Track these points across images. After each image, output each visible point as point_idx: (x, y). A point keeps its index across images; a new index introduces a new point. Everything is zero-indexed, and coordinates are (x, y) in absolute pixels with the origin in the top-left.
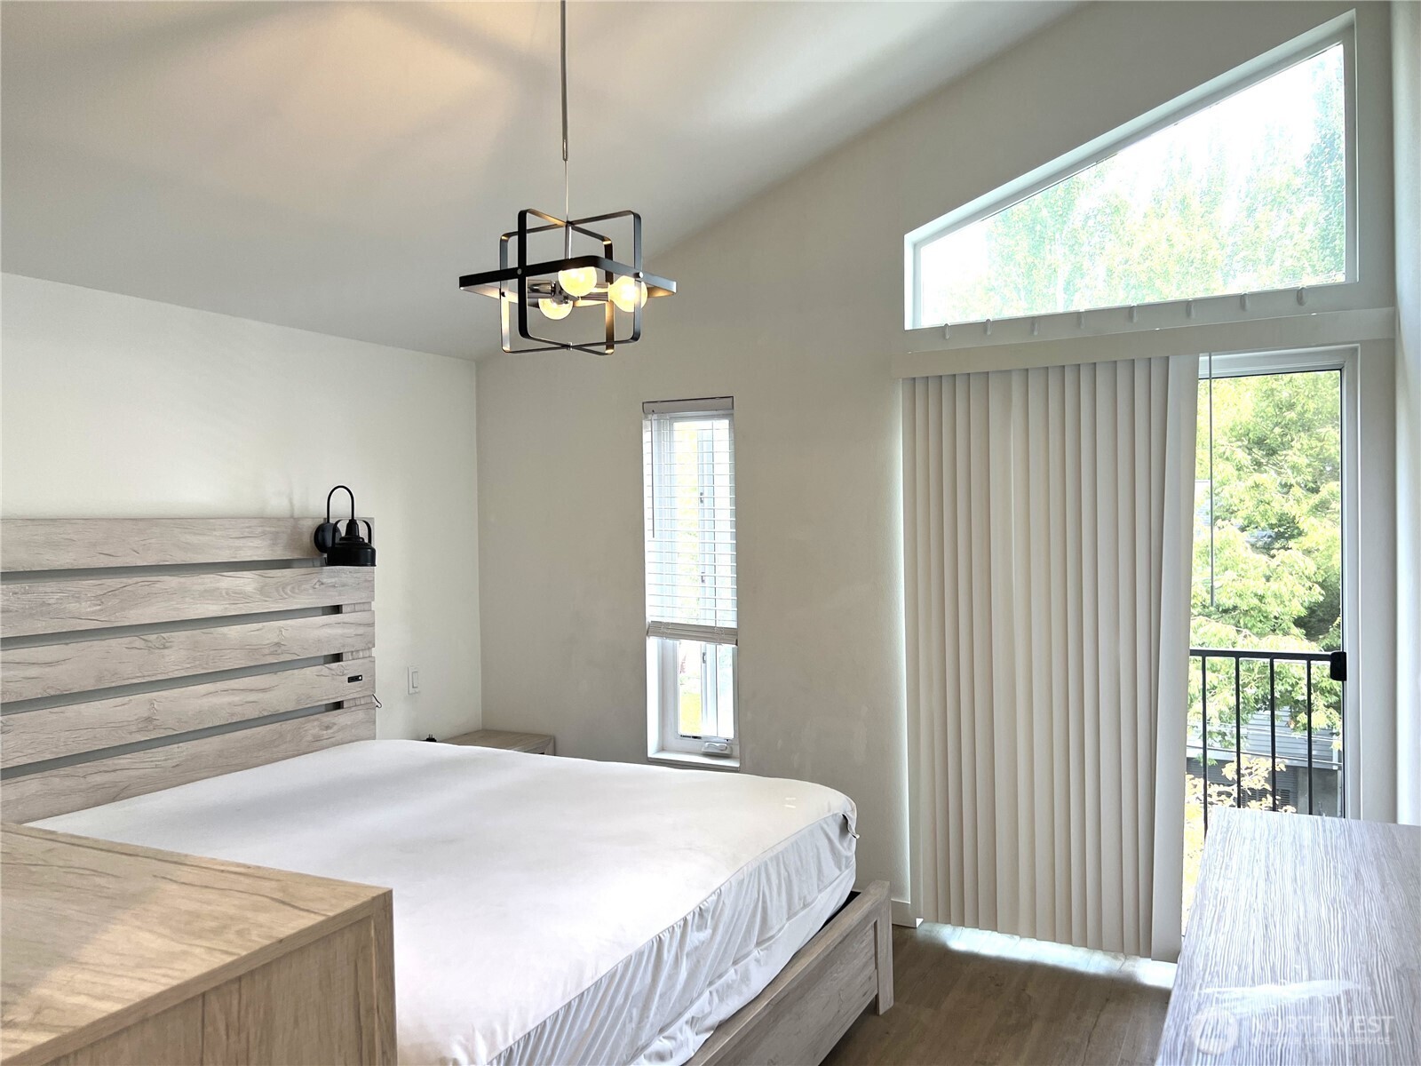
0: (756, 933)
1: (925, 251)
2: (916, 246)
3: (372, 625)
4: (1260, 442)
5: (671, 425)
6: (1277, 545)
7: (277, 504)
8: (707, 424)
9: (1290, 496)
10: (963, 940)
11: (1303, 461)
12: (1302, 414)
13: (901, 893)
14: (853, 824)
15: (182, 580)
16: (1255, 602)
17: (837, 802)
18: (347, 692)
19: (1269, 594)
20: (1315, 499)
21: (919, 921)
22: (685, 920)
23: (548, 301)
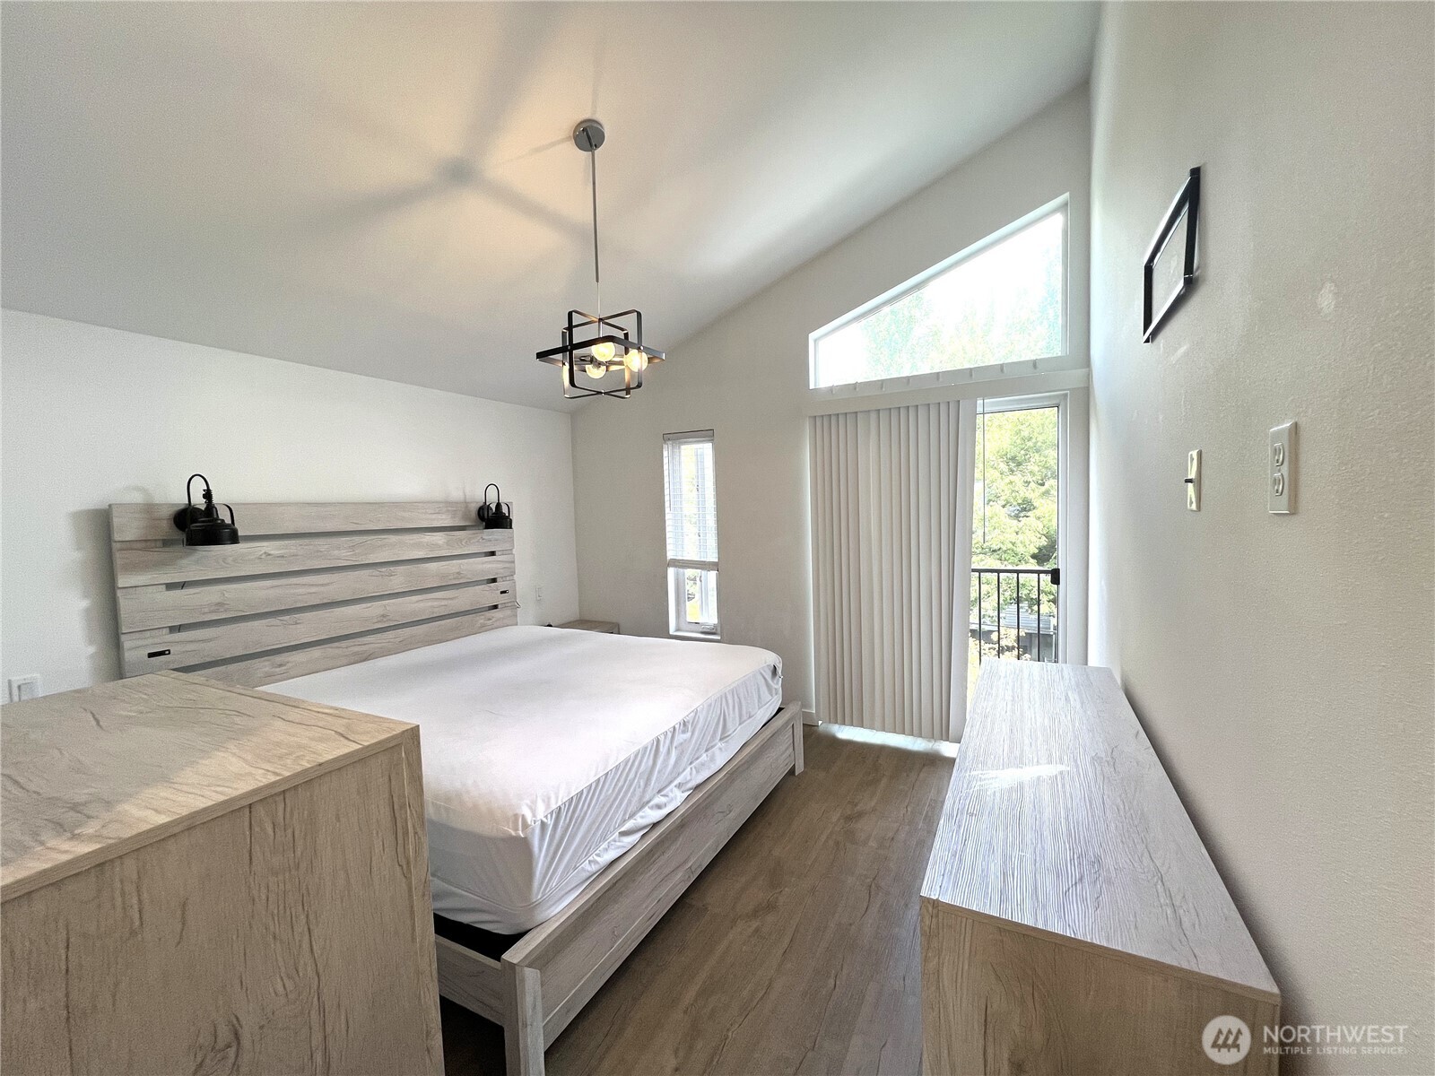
0: (720, 732)
1: (821, 343)
2: (815, 341)
3: (513, 562)
4: (1013, 459)
5: (679, 448)
6: (1022, 514)
7: (456, 495)
8: (700, 445)
9: (1029, 488)
10: (846, 733)
11: (1036, 469)
12: (1036, 443)
13: (810, 707)
14: (779, 671)
15: (400, 537)
16: (1010, 546)
17: (771, 658)
18: (500, 600)
19: (1018, 542)
20: (1043, 489)
21: (820, 722)
22: (674, 728)
23: (590, 366)
